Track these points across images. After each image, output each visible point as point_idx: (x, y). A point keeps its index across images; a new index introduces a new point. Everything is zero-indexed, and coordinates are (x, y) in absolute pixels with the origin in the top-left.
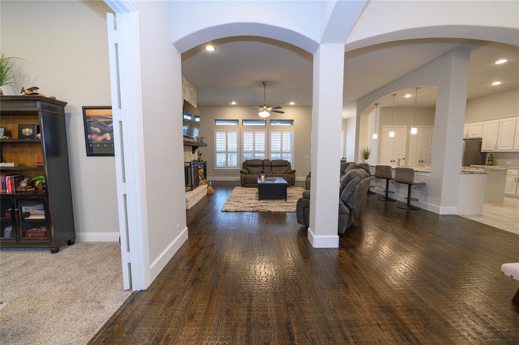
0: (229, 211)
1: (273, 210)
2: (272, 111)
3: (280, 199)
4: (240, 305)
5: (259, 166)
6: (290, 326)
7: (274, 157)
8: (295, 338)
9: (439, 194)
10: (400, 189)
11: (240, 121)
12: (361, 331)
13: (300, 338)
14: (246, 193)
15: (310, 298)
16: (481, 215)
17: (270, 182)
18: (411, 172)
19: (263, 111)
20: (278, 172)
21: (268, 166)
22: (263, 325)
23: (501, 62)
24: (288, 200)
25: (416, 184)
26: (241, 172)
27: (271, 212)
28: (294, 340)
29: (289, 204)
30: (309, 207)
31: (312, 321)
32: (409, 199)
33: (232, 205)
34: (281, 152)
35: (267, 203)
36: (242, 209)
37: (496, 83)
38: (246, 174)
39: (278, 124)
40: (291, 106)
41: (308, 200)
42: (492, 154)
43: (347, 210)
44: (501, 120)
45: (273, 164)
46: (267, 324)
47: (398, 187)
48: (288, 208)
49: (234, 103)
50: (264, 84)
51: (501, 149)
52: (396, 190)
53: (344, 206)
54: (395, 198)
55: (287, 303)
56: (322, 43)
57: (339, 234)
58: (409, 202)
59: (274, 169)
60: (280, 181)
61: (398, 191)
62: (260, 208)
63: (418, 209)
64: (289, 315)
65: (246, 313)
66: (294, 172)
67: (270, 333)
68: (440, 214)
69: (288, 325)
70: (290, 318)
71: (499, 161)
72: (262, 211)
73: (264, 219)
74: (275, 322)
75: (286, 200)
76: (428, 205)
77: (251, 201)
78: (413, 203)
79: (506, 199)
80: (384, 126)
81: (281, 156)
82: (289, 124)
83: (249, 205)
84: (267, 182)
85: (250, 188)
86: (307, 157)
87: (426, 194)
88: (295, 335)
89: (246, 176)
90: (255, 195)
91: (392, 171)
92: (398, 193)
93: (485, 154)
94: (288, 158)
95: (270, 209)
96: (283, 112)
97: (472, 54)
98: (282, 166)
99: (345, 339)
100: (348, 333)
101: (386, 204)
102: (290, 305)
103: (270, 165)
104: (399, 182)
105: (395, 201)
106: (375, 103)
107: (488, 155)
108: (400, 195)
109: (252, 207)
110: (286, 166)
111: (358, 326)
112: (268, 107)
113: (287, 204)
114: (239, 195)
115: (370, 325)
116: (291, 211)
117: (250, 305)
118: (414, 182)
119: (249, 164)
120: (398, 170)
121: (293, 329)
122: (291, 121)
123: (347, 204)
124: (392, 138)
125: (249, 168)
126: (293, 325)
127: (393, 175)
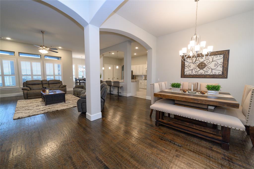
0: (22, 118)
1: (59, 109)
2: (49, 50)
3: (61, 102)
4: (66, 166)
5: (39, 84)
6: (98, 158)
7: (49, 78)
8: (103, 161)
9: (126, 89)
10: (115, 90)
11: (17, 53)
12: (123, 143)
13: (104, 160)
14: (32, 103)
15: (100, 142)
16: (136, 95)
17: (52, 93)
18: (118, 82)
19: (43, 49)
20: (54, 87)
21: (46, 84)
22: (85, 166)
23: (137, 48)
24: (66, 102)
25: (120, 87)
26: (22, 89)
27: (58, 110)
28: (103, 162)
29: (68, 104)
30: (86, 103)
31: (106, 150)
32: (118, 93)
33: (23, 113)
34: (54, 75)
35: (52, 106)
36: (34, 114)
37: (135, 54)
38: (28, 90)
39: (48, 58)
40: (59, 49)
41: (85, 99)
42: (135, 75)
43: (103, 100)
44: (143, 65)
45: (49, 83)
46: (87, 164)
47: (114, 89)
48: (68, 106)
49: (8, 39)
50: (42, 32)
51: (137, 74)
52: (113, 90)
53: (102, 99)
54: (113, 93)
55: (92, 150)
56: (89, 24)
57: (101, 112)
58: (118, 94)
59: (50, 85)
60: (58, 92)
61: (114, 90)
62: (49, 110)
63: (121, 96)
64: (95, 154)
65: (73, 167)
66: (65, 86)
67: (90, 167)
68: (128, 96)
69: (97, 158)
70: (96, 155)
71: (137, 78)
72: (51, 111)
73: (56, 115)
74: (90, 161)
75: (65, 102)
76: (124, 94)
77: (39, 107)
78: (120, 94)
79: (140, 89)
80: (105, 64)
81: (54, 77)
82: (57, 59)
83: (39, 110)
84: (50, 94)
85: (33, 100)
86: (71, 78)
87: (123, 90)
88: (102, 160)
89: (28, 91)
90: (40, 103)
91: (112, 83)
92: (114, 91)
93: (134, 75)
94: (60, 78)
95: (57, 109)
96: (57, 52)
97: (132, 43)
98: (56, 83)
99: (120, 149)
100: (120, 147)
101: (110, 96)
102: (93, 150)
103: (48, 83)
104: (115, 87)
105: (113, 94)
106: (103, 54)
107: (134, 76)
108: (115, 92)
109: (42, 111)
110: (59, 83)
111: (122, 142)
112: (46, 47)
113: (67, 104)
114: (25, 105)
115: (125, 140)
116: (70, 107)
117: (73, 162)
118: (120, 86)
119: (30, 83)
120: (114, 82)
121: (100, 158)
122: (59, 58)
123: (102, 98)
124: (110, 70)
125: (31, 86)
126: (99, 157)
127: (112, 84)
